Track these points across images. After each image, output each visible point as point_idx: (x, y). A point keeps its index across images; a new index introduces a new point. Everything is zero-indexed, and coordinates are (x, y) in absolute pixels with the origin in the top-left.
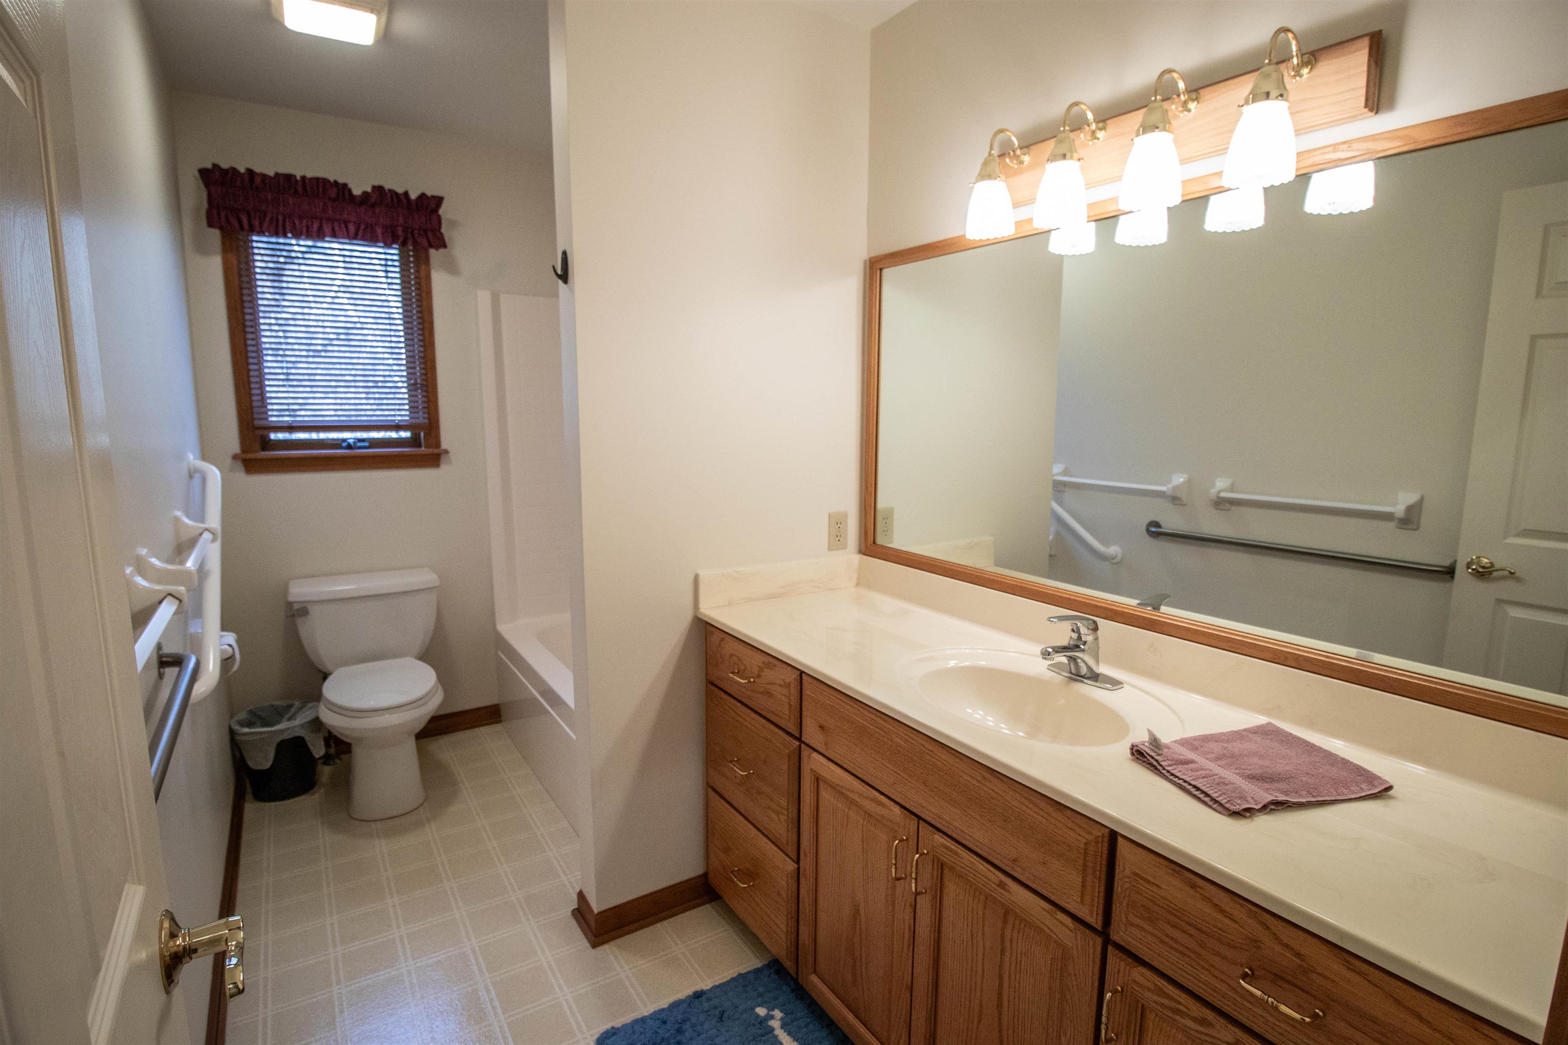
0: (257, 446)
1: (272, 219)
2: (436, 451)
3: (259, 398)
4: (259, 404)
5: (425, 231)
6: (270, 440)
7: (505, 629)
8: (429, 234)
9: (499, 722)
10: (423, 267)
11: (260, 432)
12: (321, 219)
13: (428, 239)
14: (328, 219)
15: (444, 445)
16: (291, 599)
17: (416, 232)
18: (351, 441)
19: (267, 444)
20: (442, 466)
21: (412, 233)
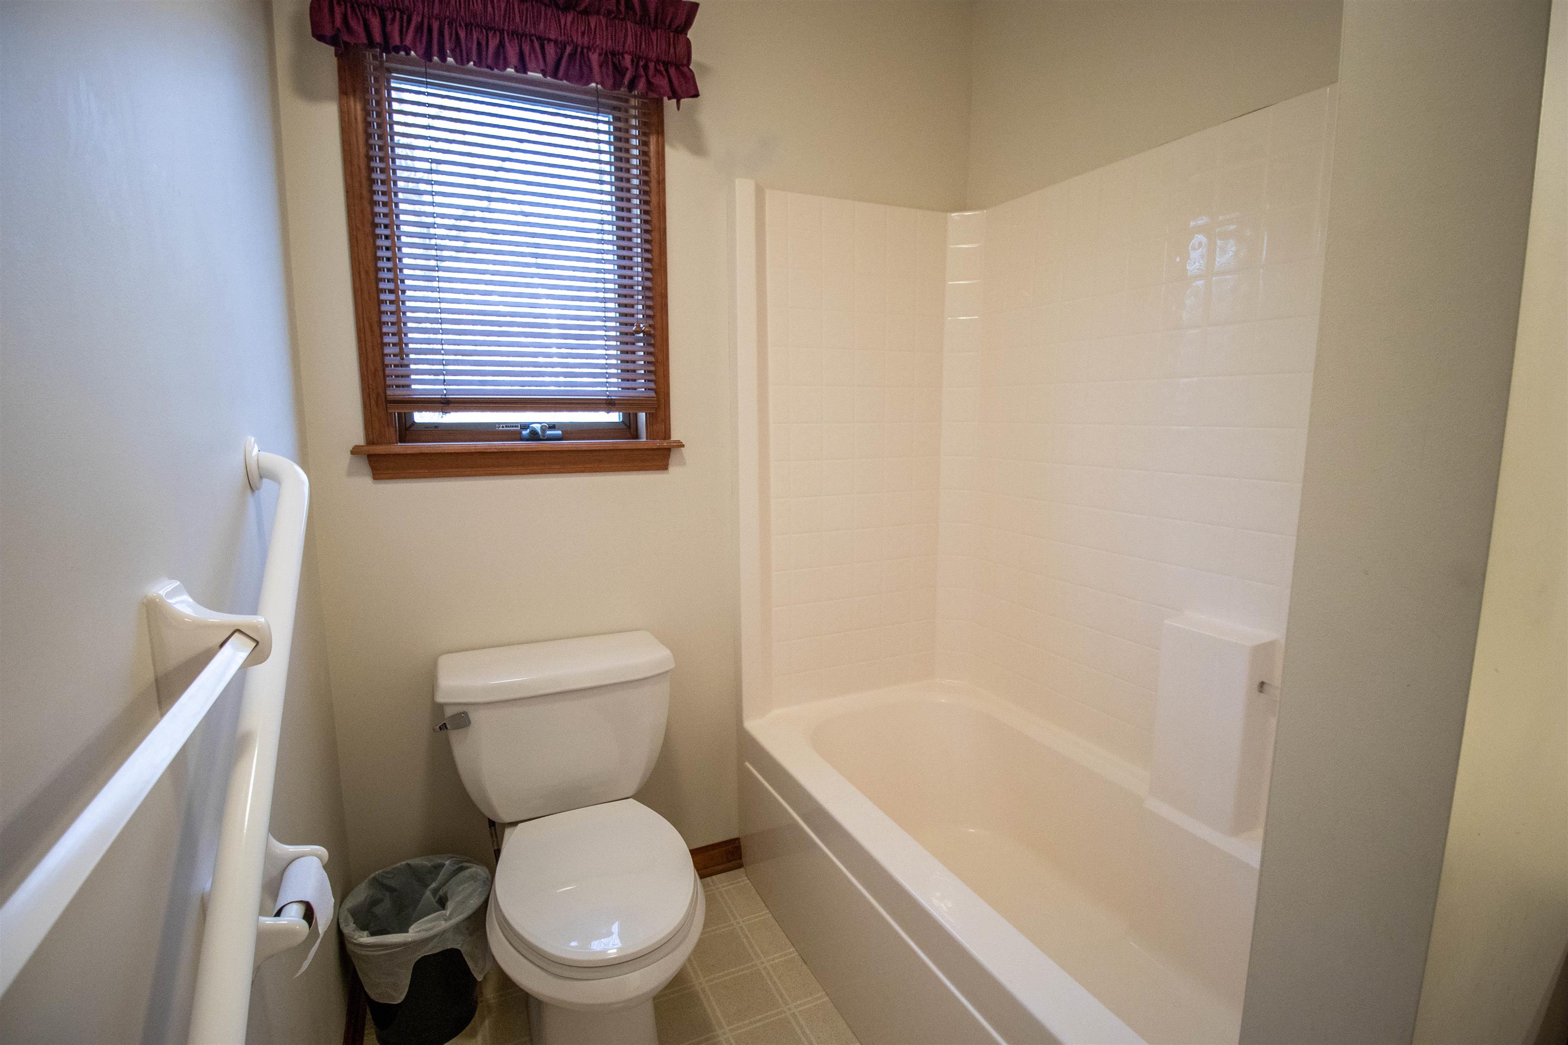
0: (392, 433)
1: (419, 28)
2: (665, 444)
3: (396, 350)
4: (397, 360)
5: (666, 65)
6: (414, 423)
7: (754, 726)
8: (672, 71)
9: (740, 866)
10: (653, 140)
11: (395, 411)
12: (502, 32)
13: (670, 81)
14: (514, 34)
15: (676, 435)
16: (440, 699)
17: (652, 66)
18: (537, 427)
19: (408, 431)
20: (671, 468)
21: (646, 67)
